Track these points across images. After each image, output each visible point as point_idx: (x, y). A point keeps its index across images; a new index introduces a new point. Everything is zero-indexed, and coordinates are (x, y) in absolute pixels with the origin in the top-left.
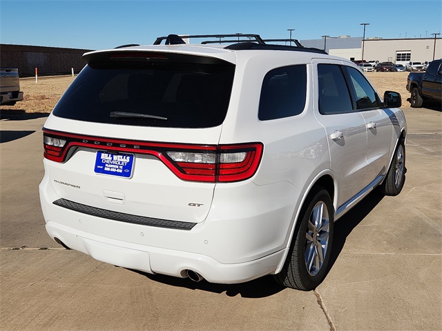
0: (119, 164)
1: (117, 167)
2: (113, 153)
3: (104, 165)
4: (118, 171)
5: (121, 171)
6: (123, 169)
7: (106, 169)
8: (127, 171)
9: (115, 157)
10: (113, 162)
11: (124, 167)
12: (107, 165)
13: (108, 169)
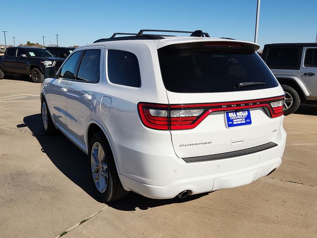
0: (242, 117)
1: (241, 120)
2: (236, 111)
3: (232, 121)
4: (243, 122)
5: (244, 122)
6: (245, 120)
7: (234, 123)
8: (248, 121)
9: (238, 114)
10: (238, 117)
11: (246, 119)
12: (234, 120)
13: (236, 123)
